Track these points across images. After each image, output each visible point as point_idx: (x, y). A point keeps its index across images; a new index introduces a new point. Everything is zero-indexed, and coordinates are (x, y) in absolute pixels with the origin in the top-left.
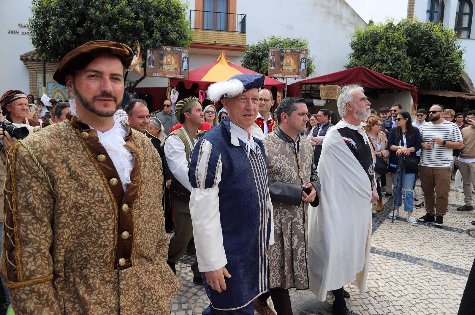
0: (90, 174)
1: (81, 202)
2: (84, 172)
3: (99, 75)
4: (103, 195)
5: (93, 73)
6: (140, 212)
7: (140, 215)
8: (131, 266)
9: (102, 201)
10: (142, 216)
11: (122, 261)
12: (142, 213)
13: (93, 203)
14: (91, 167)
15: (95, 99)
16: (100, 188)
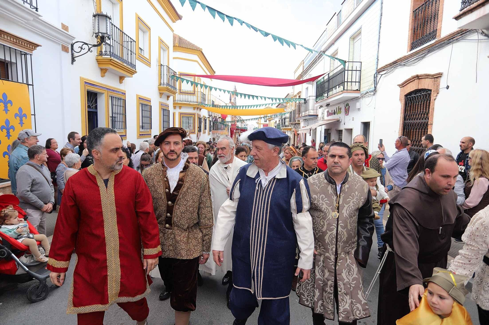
0: (160, 186)
1: (154, 196)
2: (158, 184)
3: (169, 143)
4: (161, 196)
5: (167, 143)
6: (179, 207)
7: (179, 209)
8: (172, 229)
9: (161, 198)
10: (180, 209)
11: (167, 225)
12: (180, 208)
13: (158, 198)
14: (161, 183)
15: (168, 153)
16: (161, 192)
